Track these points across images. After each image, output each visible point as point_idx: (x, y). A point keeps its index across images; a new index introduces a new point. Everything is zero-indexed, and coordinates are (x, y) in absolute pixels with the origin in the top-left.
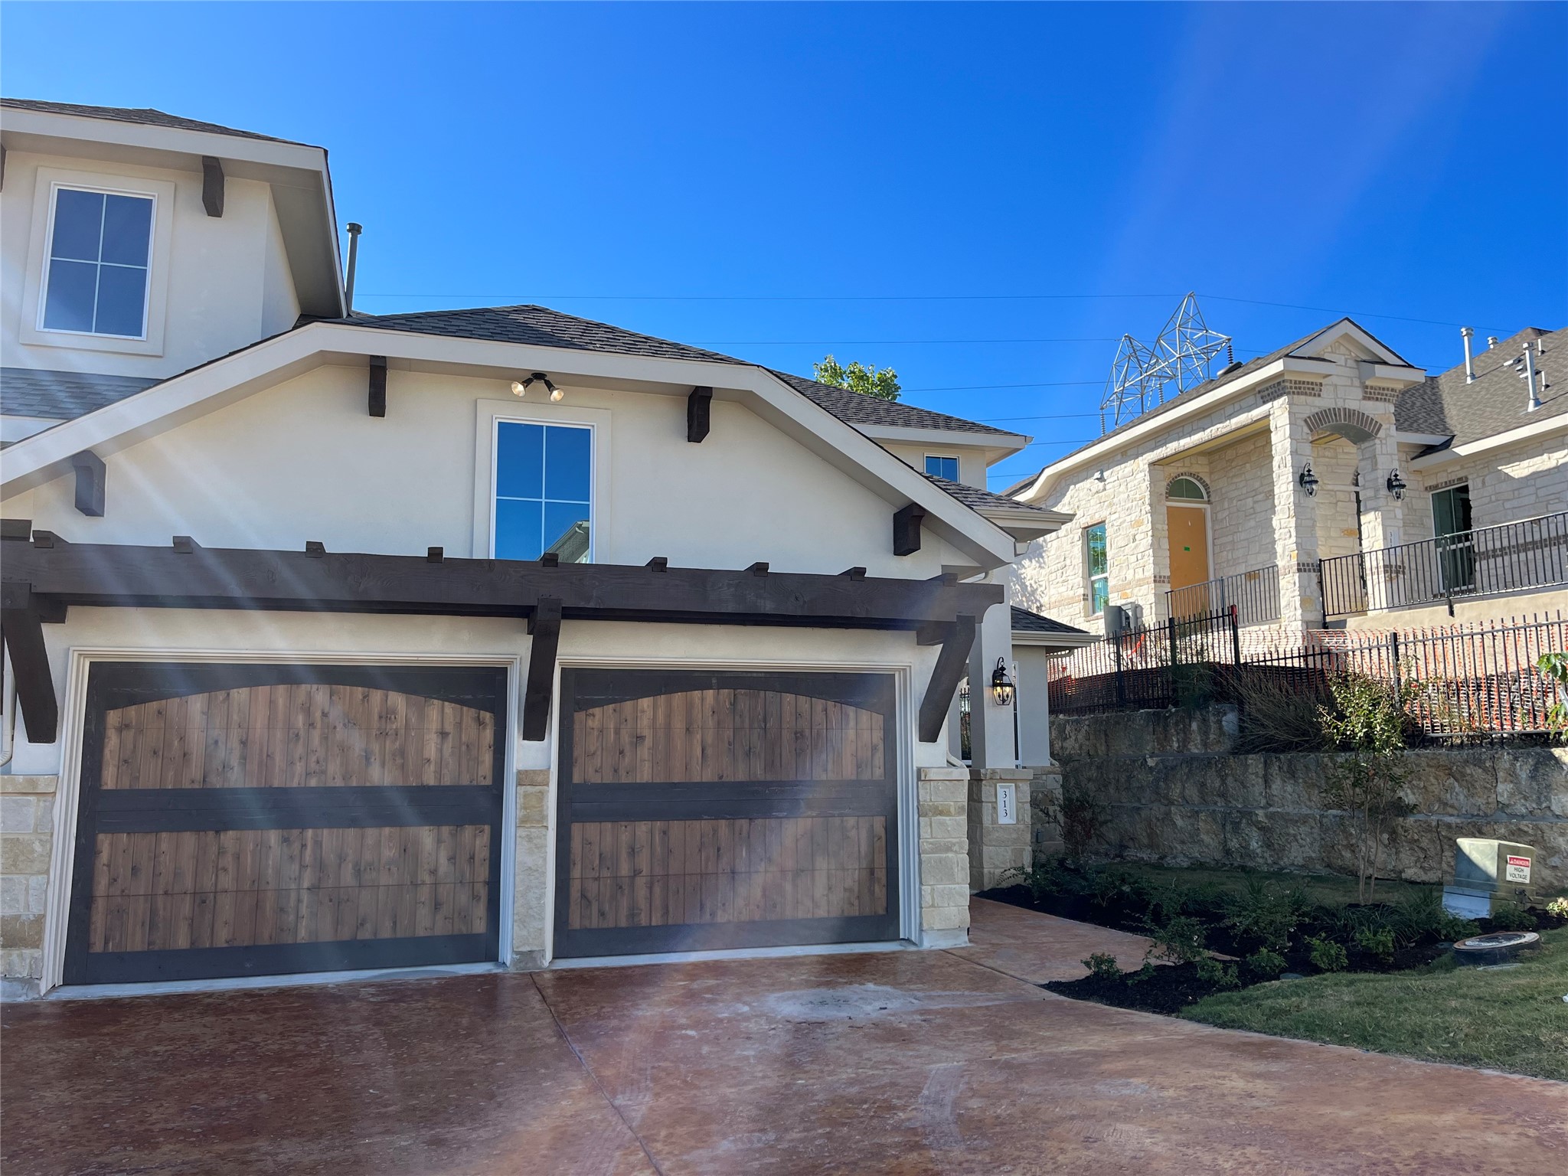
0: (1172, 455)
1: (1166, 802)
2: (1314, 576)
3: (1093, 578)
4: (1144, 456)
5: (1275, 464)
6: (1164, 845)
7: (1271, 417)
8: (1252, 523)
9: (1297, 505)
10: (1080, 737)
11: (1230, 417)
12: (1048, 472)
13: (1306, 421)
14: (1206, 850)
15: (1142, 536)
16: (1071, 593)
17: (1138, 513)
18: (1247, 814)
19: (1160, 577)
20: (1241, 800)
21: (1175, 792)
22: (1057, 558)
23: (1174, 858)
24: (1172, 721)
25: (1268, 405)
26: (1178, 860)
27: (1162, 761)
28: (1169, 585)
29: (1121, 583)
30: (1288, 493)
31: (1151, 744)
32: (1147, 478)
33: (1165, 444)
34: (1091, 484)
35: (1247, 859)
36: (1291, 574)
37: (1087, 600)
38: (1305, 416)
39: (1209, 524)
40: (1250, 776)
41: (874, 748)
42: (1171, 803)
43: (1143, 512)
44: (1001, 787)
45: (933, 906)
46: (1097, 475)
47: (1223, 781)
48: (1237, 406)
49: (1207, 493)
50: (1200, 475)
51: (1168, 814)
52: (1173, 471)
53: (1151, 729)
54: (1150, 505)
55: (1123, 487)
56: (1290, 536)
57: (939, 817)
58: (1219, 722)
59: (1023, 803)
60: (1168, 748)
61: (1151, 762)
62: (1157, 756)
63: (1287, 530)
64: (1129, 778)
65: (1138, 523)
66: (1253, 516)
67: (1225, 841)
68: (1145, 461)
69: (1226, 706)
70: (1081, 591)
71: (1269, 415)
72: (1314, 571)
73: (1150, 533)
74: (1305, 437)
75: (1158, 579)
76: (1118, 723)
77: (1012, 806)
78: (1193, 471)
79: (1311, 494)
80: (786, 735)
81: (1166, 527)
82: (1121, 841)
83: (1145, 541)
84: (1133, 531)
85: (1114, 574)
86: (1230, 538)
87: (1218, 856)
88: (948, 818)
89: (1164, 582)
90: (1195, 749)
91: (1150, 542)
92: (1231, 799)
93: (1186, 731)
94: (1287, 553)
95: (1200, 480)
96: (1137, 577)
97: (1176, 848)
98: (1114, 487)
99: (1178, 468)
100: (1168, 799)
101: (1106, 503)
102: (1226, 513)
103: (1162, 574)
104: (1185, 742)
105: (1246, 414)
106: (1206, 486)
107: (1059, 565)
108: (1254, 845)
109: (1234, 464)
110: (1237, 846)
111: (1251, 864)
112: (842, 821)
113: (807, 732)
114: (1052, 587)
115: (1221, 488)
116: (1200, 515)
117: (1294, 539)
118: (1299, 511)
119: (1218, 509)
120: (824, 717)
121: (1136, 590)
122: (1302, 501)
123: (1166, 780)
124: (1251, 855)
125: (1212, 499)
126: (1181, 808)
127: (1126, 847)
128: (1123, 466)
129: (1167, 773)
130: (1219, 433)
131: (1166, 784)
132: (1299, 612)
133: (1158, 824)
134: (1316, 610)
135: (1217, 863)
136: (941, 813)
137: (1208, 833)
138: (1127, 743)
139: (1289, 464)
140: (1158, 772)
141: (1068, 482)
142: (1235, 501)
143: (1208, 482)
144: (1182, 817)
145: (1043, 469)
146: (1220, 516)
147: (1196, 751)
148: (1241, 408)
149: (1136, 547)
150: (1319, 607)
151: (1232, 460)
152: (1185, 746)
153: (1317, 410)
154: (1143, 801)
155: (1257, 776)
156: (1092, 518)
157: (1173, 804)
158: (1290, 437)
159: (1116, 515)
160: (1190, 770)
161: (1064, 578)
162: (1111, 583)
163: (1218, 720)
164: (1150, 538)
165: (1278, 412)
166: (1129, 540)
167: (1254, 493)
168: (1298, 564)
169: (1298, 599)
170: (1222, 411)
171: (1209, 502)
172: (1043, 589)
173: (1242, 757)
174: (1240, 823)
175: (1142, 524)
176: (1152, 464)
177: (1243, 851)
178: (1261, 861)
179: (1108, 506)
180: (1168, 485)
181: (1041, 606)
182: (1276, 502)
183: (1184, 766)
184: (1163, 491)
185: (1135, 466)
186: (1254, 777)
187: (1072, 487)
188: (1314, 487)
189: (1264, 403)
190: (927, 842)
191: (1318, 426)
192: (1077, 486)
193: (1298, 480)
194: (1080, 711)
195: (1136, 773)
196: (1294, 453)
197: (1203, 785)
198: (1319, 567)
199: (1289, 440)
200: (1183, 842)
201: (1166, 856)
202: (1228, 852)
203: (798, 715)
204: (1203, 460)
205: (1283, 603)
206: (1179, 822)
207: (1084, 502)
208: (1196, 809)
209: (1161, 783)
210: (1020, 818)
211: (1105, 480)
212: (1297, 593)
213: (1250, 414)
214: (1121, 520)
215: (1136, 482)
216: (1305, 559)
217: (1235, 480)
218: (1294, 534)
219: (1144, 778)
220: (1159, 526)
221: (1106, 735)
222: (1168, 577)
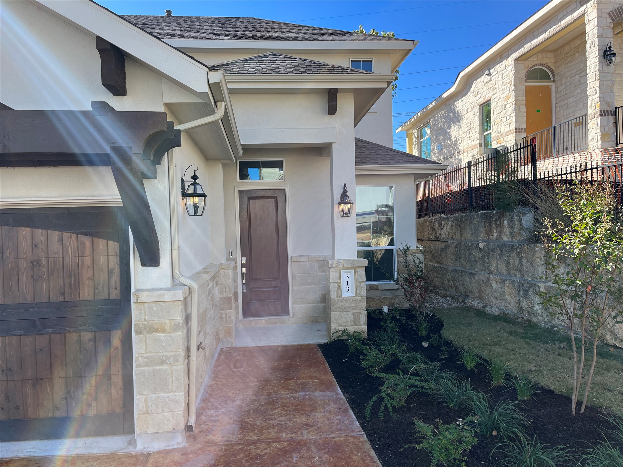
0: (528, 52)
1: (488, 272)
2: (611, 119)
3: (485, 134)
4: (512, 56)
5: (588, 46)
6: (486, 298)
7: (586, 15)
8: (579, 91)
9: (601, 72)
10: (448, 228)
11: (561, 20)
12: (462, 75)
13: (609, 14)
14: (509, 306)
15: (510, 105)
16: (473, 143)
17: (508, 92)
18: (533, 285)
19: (519, 129)
20: (530, 275)
21: (493, 267)
22: (467, 124)
23: (491, 308)
24: (493, 219)
25: (585, 6)
26: (493, 309)
27: (487, 245)
28: (525, 133)
29: (498, 135)
30: (596, 64)
31: (483, 234)
32: (513, 69)
33: (523, 46)
34: (484, 78)
35: (532, 316)
36: (596, 118)
37: (482, 146)
38: (609, 11)
39: (553, 95)
40: (536, 259)
41: (110, 272)
42: (491, 273)
43: (511, 90)
44: (344, 272)
45: (147, 412)
46: (487, 72)
47: (520, 262)
48: (565, 12)
49: (553, 76)
50: (549, 65)
51: (489, 279)
52: (530, 63)
53: (483, 224)
54: (515, 85)
55: (500, 77)
56: (596, 93)
57: (155, 334)
58: (520, 220)
59: (360, 282)
60: (491, 236)
61: (481, 246)
62: (485, 242)
63: (594, 89)
64: (470, 254)
65: (508, 98)
66: (580, 86)
67: (519, 302)
68: (512, 59)
69: (527, 209)
70: (478, 142)
71: (585, 13)
72: (612, 115)
73: (514, 103)
74: (608, 25)
75: (518, 130)
76: (466, 220)
77: (352, 286)
78: (544, 62)
79: (610, 63)
80: (23, 264)
81: (524, 98)
82: (466, 292)
83: (511, 108)
84: (505, 103)
85: (494, 130)
86: (566, 102)
87: (515, 310)
88: (162, 335)
89: (521, 132)
90: (506, 238)
91: (514, 108)
92: (525, 274)
93: (501, 225)
94: (593, 105)
95: (548, 68)
96: (506, 130)
97: (492, 302)
98: (496, 78)
99: (534, 61)
100: (489, 270)
101: (492, 88)
102: (564, 86)
103: (521, 127)
104: (500, 232)
105: (570, 16)
106: (552, 72)
107: (468, 128)
108: (537, 307)
109: (569, 55)
110: (526, 306)
111: (535, 320)
112: (80, 336)
113: (44, 261)
114: (465, 140)
115: (561, 72)
116: (548, 90)
117: (598, 95)
118: (602, 75)
119: (559, 85)
120: (60, 247)
121: (506, 138)
122: (605, 69)
123: (488, 257)
124: (535, 314)
125: (556, 79)
126: (496, 276)
127: (468, 296)
128: (500, 64)
129: (489, 252)
130: (554, 32)
131: (489, 260)
132: (600, 142)
133: (483, 285)
134: (612, 141)
135: (515, 315)
136: (156, 331)
137: (510, 294)
138: (471, 232)
139: (596, 44)
140: (484, 252)
141: (473, 79)
142: (568, 79)
143: (553, 69)
144: (497, 282)
145: (459, 74)
146: (560, 89)
147: (506, 240)
148: (567, 13)
149: (506, 112)
150: (614, 139)
151: (567, 53)
152: (500, 236)
153: (616, 6)
154: (476, 270)
155: (541, 260)
156: (484, 99)
157: (492, 273)
158: (598, 26)
159: (496, 95)
160: (501, 252)
161: (470, 135)
162: (493, 135)
163: (519, 219)
164: (514, 106)
165: (590, 10)
166: (502, 109)
167: (580, 72)
168: (601, 111)
169: (599, 134)
170: (556, 17)
171: (554, 81)
172: (460, 142)
173: (532, 245)
174: (528, 291)
175: (510, 97)
176: (517, 60)
177: (530, 310)
178: (540, 318)
179: (492, 90)
180: (527, 72)
181: (459, 151)
182: (588, 71)
183: (498, 249)
184: (523, 76)
185: (507, 63)
186: (539, 260)
187: (475, 82)
188: (613, 58)
189: (582, 6)
190: (142, 357)
191: (618, 17)
192: (477, 81)
193: (602, 54)
194: (452, 212)
195: (473, 251)
196: (600, 36)
197: (508, 263)
198: (615, 113)
199: (597, 28)
200: (496, 298)
201: (487, 306)
202: (521, 310)
203: (35, 246)
204: (550, 55)
205: (590, 138)
206: (494, 285)
207: (480, 90)
208: (504, 278)
209: (486, 259)
210: (358, 292)
211: (491, 75)
212: (599, 130)
213: (573, 15)
214: (499, 97)
215: (507, 73)
216: (606, 108)
217: (569, 65)
218: (598, 91)
219: (477, 255)
220: (520, 98)
221: (460, 227)
222: (525, 129)
